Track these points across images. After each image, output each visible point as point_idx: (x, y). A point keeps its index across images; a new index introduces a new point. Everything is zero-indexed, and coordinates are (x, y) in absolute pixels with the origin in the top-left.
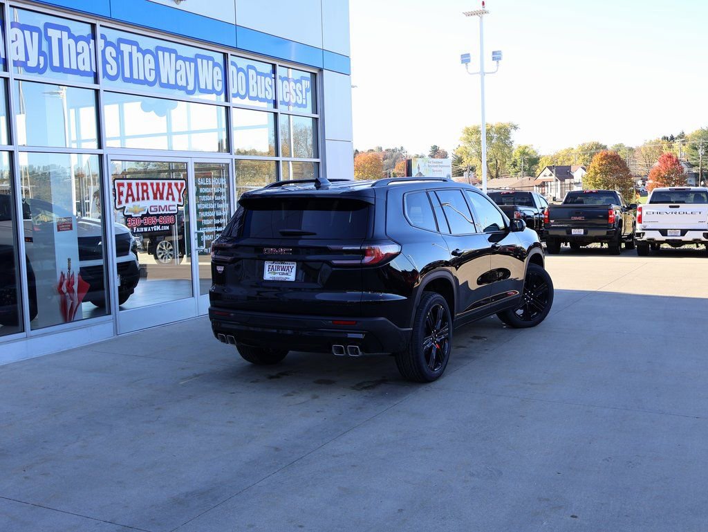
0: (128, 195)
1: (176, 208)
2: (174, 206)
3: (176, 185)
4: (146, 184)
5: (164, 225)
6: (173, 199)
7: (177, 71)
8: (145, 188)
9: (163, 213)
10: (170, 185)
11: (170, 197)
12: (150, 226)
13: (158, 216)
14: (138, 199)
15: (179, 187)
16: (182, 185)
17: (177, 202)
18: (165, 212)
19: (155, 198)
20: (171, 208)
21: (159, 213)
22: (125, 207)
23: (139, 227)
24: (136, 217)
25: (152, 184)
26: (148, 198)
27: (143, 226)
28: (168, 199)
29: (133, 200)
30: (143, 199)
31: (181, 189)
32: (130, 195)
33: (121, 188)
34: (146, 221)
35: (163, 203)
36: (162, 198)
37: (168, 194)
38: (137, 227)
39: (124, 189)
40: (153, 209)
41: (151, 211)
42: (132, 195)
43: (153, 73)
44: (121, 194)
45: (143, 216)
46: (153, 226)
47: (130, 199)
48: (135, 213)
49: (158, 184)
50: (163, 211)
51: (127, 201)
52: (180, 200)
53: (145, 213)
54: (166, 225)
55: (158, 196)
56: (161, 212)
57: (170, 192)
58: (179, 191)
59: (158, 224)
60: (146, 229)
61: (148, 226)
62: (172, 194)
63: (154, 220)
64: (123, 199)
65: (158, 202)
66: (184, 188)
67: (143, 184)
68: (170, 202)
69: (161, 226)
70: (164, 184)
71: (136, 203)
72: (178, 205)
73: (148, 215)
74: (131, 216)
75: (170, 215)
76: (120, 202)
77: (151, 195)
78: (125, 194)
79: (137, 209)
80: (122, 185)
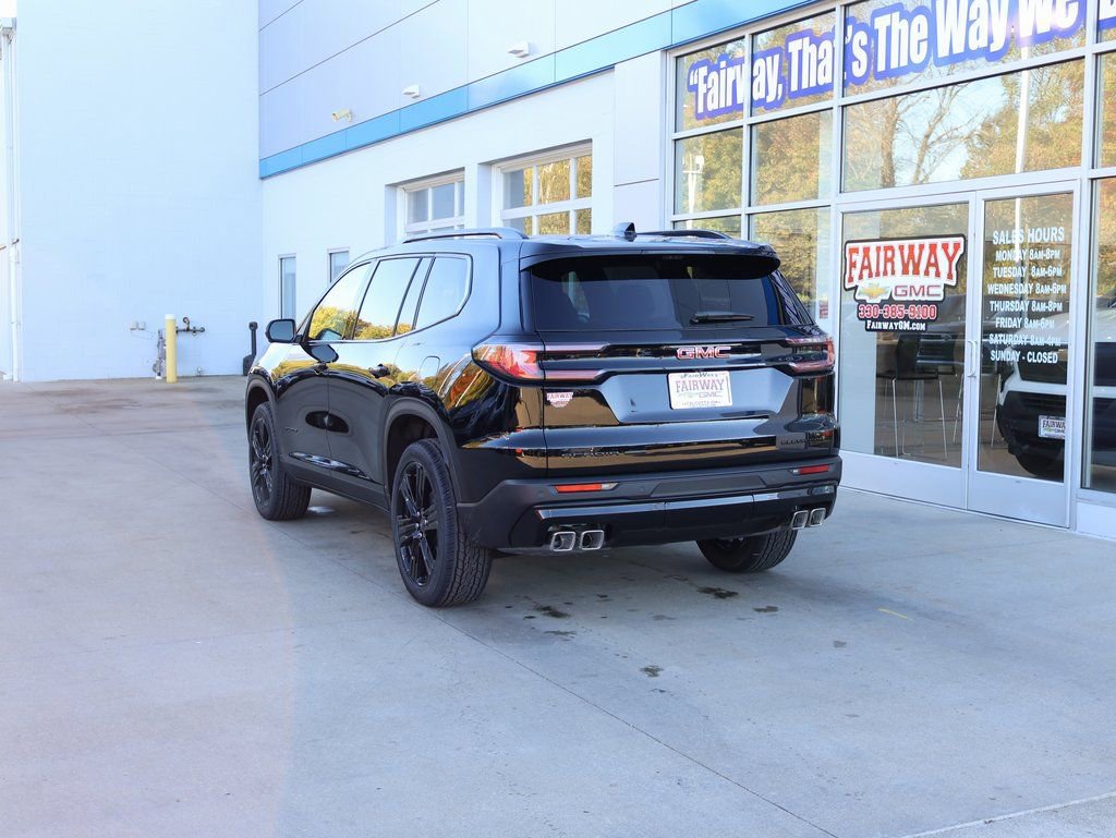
0: (863, 268)
1: (939, 290)
2: (939, 286)
3: (945, 247)
4: (892, 248)
5: (916, 321)
6: (938, 274)
7: (969, 23)
8: (890, 254)
9: (917, 299)
10: (933, 248)
11: (932, 270)
12: (893, 321)
13: (907, 304)
14: (878, 274)
15: (951, 251)
16: (957, 246)
17: (944, 280)
18: (920, 298)
19: (905, 272)
20: (932, 291)
21: (910, 299)
22: (857, 287)
23: (876, 320)
24: (872, 304)
25: (901, 248)
26: (893, 273)
27: (881, 319)
28: (927, 273)
29: (870, 275)
30: (885, 273)
31: (954, 255)
32: (866, 268)
34: (887, 311)
35: (918, 281)
36: (916, 272)
37: (929, 264)
38: (872, 320)
39: (858, 258)
40: (899, 291)
41: (895, 294)
42: (869, 267)
43: (924, 46)
44: (853, 265)
46: (897, 320)
47: (866, 273)
49: (911, 248)
50: (917, 295)
51: (861, 277)
52: (950, 276)
53: (887, 297)
54: (921, 321)
55: (911, 268)
56: (914, 298)
57: (933, 260)
58: (950, 259)
59: (906, 318)
60: (885, 326)
61: (889, 320)
62: (936, 265)
63: (900, 311)
64: (856, 273)
65: (910, 280)
66: (961, 252)
67: (886, 249)
68: (932, 280)
69: (912, 321)
70: (922, 247)
71: (875, 280)
72: (946, 286)
73: (890, 301)
74: (864, 302)
75: (929, 303)
76: (851, 280)
77: (899, 266)
78: (859, 266)
79: (874, 291)
80: (856, 250)
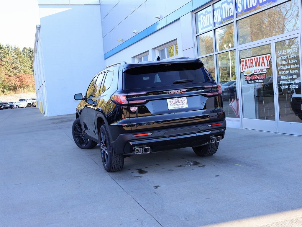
0: (245, 66)
1: (266, 70)
2: (265, 69)
3: (266, 57)
4: (252, 59)
5: (260, 79)
8: (252, 61)
9: (260, 73)
10: (263, 58)
11: (263, 64)
12: (254, 80)
13: (257, 75)
15: (267, 58)
16: (269, 57)
17: (266, 67)
20: (264, 70)
21: (258, 73)
24: (249, 76)
25: (255, 59)
26: (253, 66)
27: (251, 80)
28: (262, 65)
29: (247, 68)
33: (243, 63)
34: (253, 77)
38: (249, 80)
39: (244, 63)
40: (255, 72)
41: (254, 73)
42: (247, 65)
44: (243, 65)
45: (251, 75)
47: (246, 67)
48: (248, 74)
49: (257, 58)
50: (260, 72)
52: (268, 66)
53: (252, 74)
56: (259, 73)
57: (263, 62)
58: (268, 61)
59: (258, 79)
60: (252, 82)
62: (264, 63)
63: (256, 77)
66: (270, 58)
68: (263, 67)
70: (260, 58)
71: (249, 69)
72: (267, 68)
73: (253, 75)
75: (263, 74)
76: (243, 70)
79: (249, 72)
80: (243, 61)
